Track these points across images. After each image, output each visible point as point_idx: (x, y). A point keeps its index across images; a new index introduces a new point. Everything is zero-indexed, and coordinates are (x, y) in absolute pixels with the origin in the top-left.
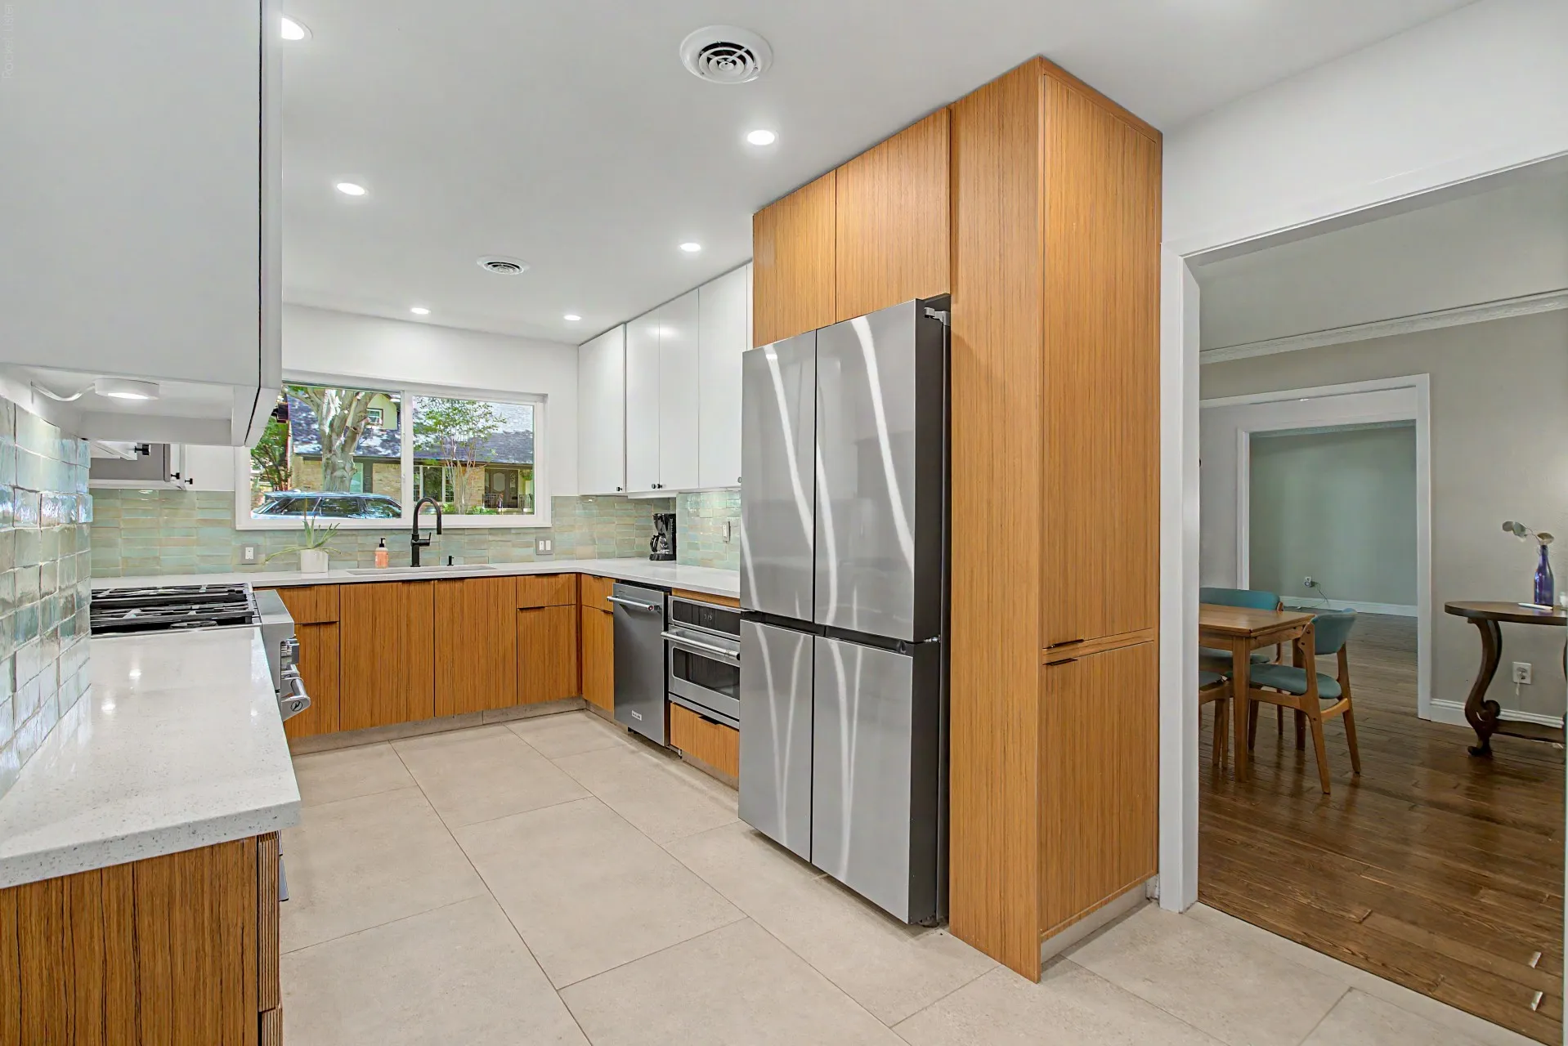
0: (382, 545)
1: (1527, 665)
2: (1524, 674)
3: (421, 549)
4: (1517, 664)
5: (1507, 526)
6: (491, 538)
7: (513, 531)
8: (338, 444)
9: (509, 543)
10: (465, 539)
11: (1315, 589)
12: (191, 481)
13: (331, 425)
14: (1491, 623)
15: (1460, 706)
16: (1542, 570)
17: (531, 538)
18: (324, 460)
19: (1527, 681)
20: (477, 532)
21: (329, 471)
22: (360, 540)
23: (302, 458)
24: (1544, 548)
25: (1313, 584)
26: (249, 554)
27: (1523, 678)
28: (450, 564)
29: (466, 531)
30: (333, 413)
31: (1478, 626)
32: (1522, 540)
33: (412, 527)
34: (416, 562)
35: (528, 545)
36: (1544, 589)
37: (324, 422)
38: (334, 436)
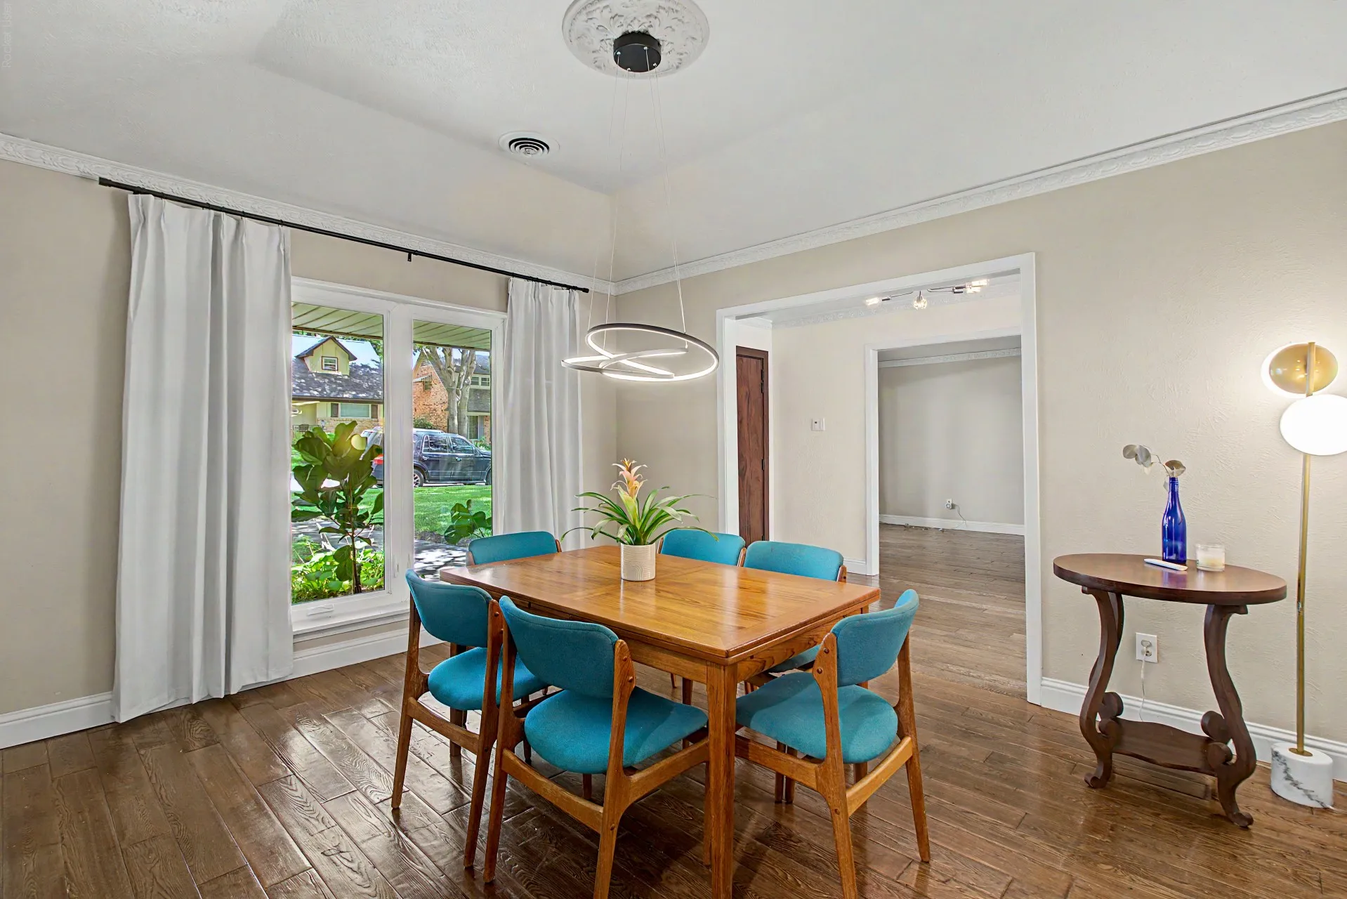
1: (1153, 638)
2: (1149, 649)
4: (1140, 636)
5: (1129, 452)
11: (955, 511)
14: (1112, 596)
15: (1082, 691)
16: (1172, 511)
19: (1153, 658)
24: (1173, 481)
25: (953, 506)
27: (1148, 653)
31: (1098, 599)
32: (1147, 470)
36: (1174, 539)
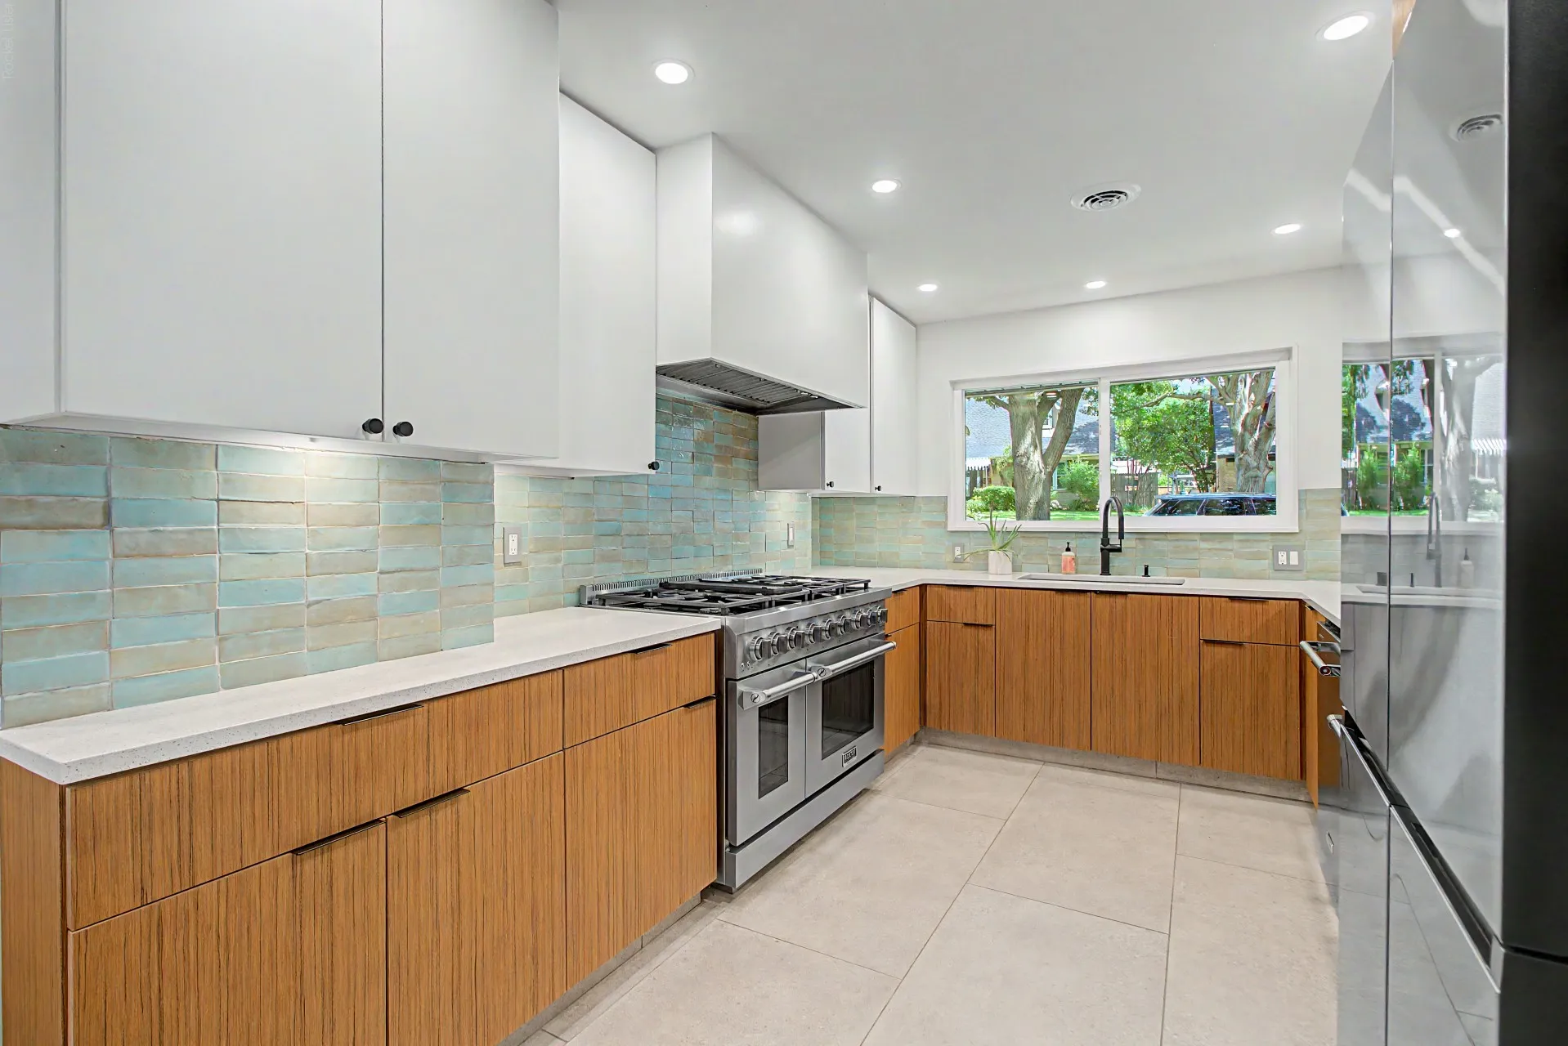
0: (1068, 549)
3: (1112, 555)
6: (1204, 545)
7: (1235, 537)
8: (1251, 442)
9: (1230, 553)
10: (1162, 545)
12: (879, 488)
13: (1244, 425)
17: (1266, 547)
18: (1236, 460)
20: (1180, 537)
21: (1242, 472)
22: (1050, 543)
23: (1225, 459)
26: (958, 552)
28: (1146, 574)
29: (1168, 536)
30: (1246, 411)
33: (1102, 531)
34: (1106, 570)
35: (1257, 556)
37: (1237, 422)
38: (1247, 435)
